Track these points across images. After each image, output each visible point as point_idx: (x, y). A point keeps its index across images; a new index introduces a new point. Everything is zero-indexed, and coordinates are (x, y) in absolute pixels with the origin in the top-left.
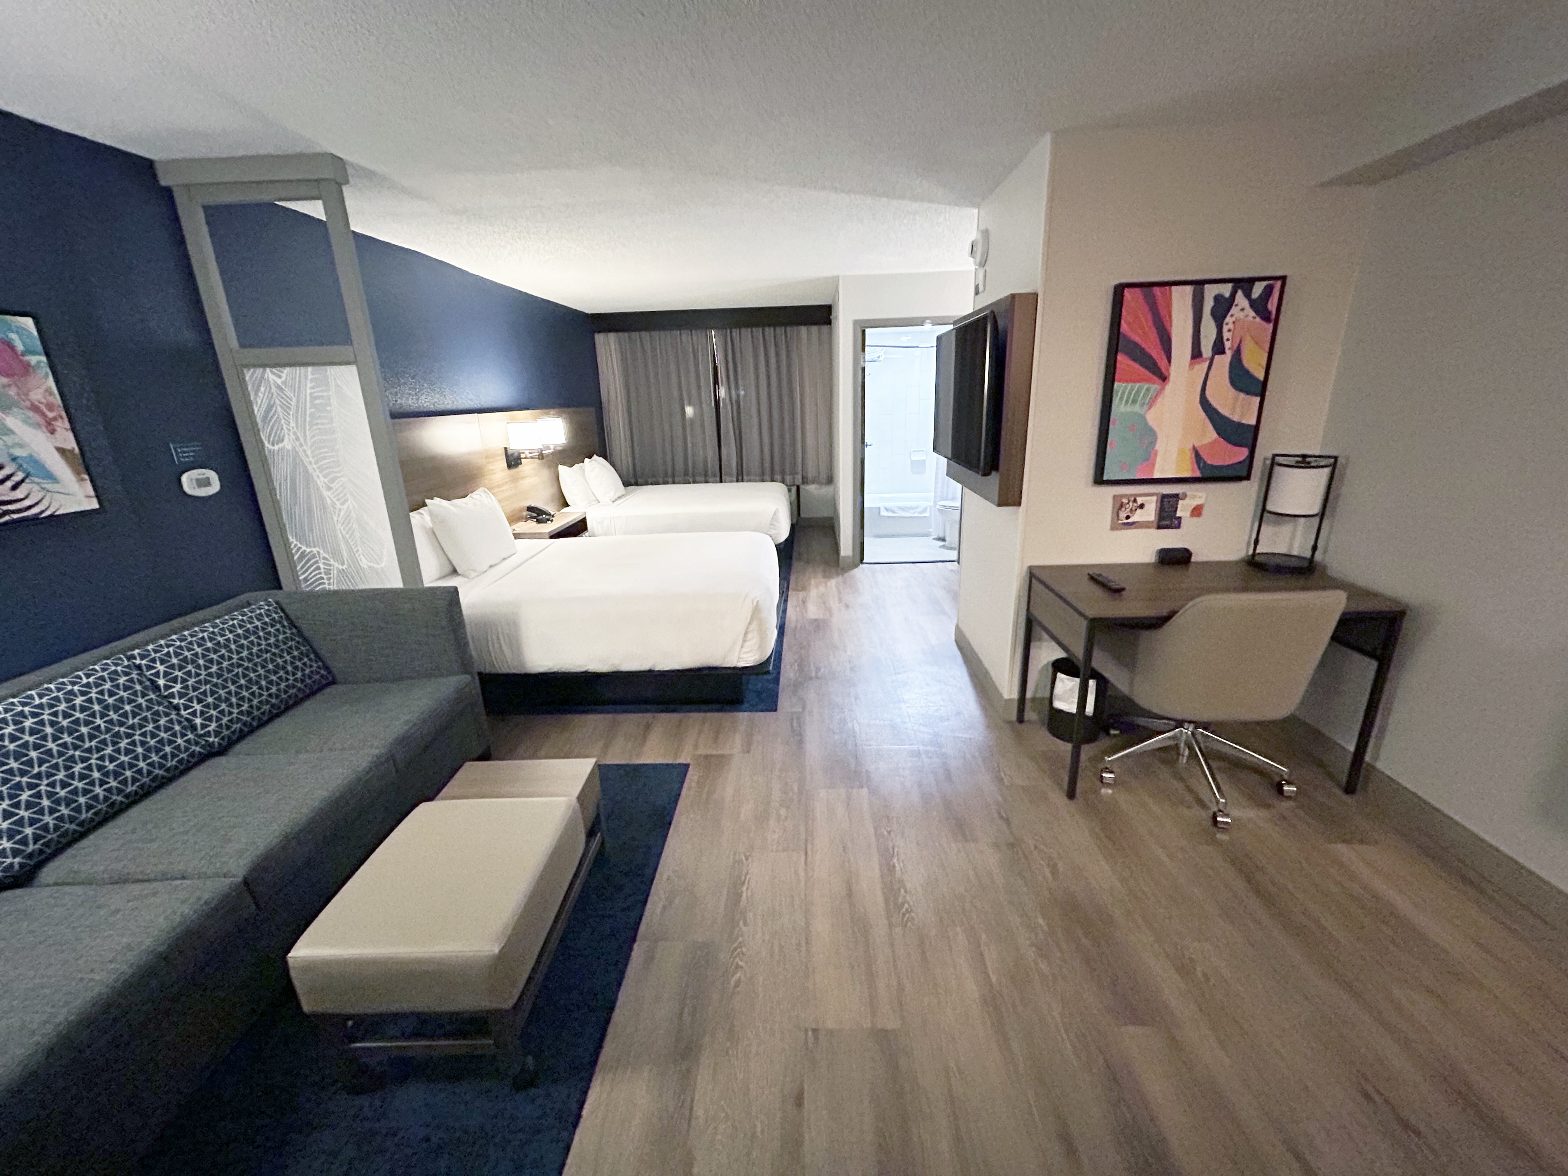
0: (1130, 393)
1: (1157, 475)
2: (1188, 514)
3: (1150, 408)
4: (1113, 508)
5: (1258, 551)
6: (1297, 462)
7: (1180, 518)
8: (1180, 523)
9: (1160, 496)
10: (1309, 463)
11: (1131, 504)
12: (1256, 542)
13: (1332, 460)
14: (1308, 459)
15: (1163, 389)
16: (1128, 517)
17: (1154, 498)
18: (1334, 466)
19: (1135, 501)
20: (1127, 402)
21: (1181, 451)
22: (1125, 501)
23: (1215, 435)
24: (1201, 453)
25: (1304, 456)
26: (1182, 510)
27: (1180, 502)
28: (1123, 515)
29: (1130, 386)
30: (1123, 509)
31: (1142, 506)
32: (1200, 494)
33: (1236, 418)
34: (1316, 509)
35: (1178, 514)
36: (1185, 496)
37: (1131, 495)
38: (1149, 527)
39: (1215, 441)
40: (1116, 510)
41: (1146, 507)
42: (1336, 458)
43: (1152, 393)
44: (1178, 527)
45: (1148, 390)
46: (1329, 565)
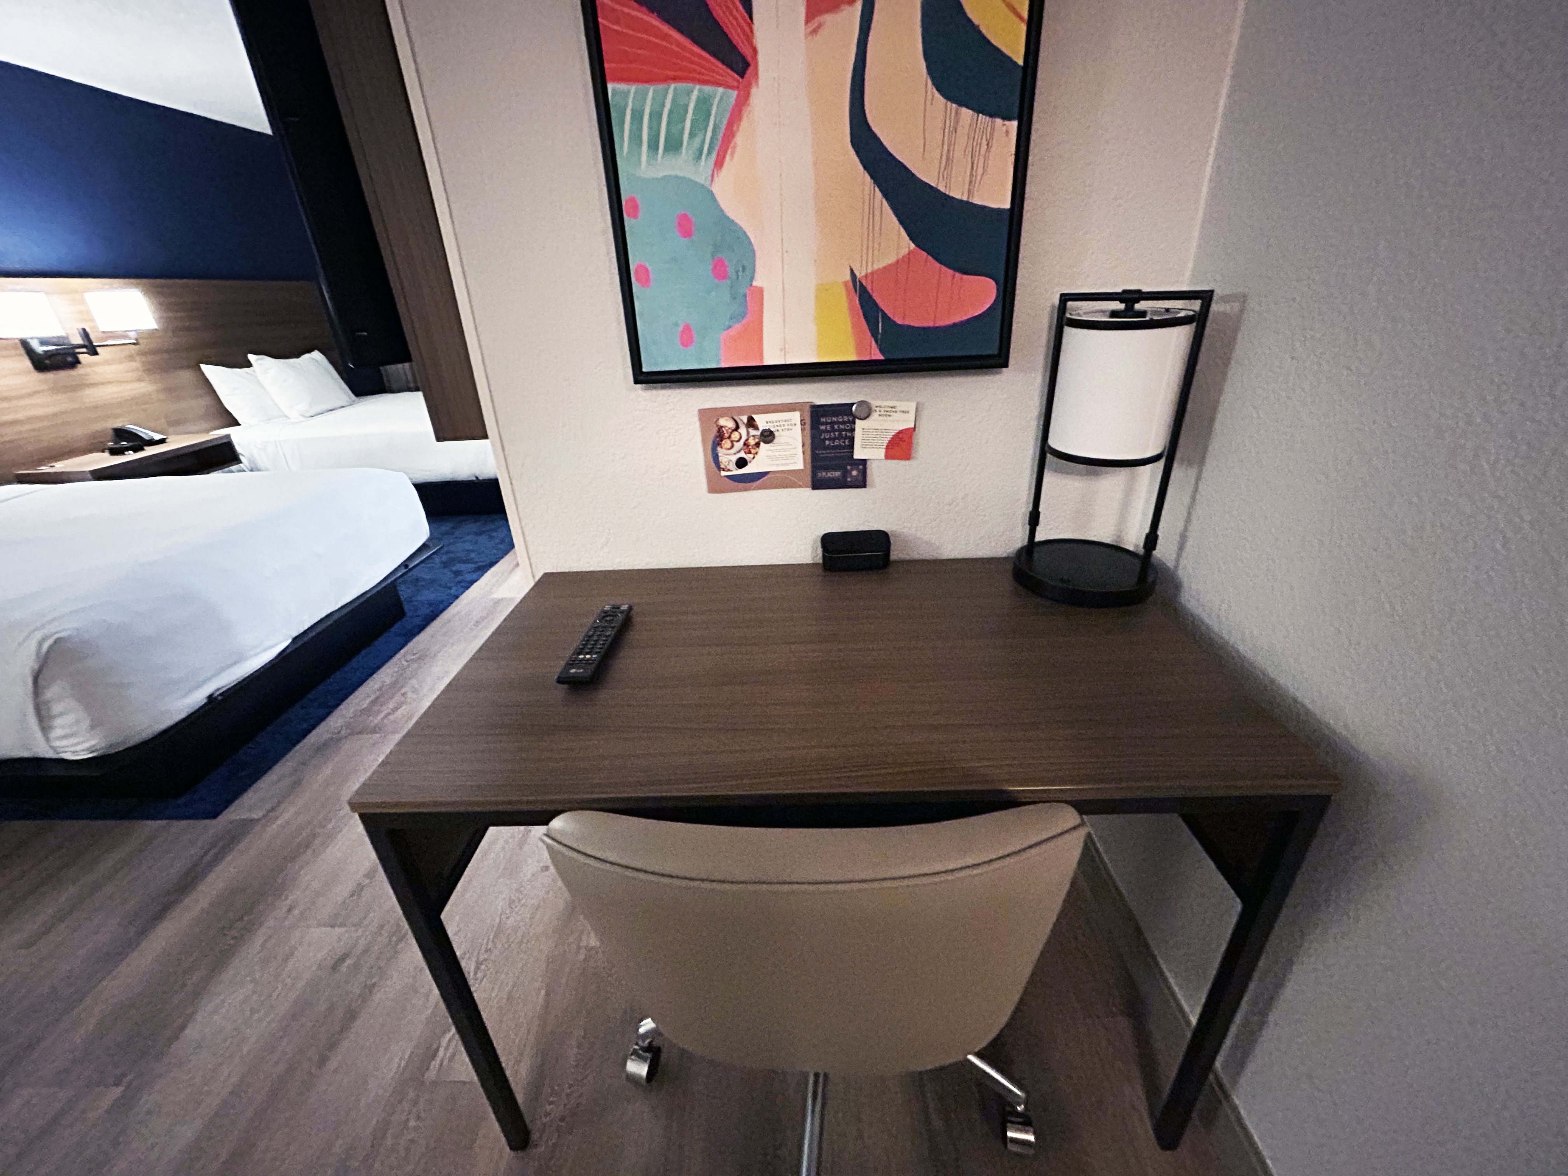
0: (656, 116)
1: (771, 358)
2: (882, 453)
3: (719, 164)
4: (704, 441)
5: (1039, 537)
6: (1114, 314)
7: (864, 462)
8: (864, 473)
9: (807, 409)
10: (1143, 314)
11: (743, 430)
12: (1034, 519)
13: (1196, 305)
14: (1140, 306)
15: (743, 101)
16: (741, 463)
17: (796, 416)
18: (1199, 320)
19: (751, 424)
20: (653, 146)
21: (822, 290)
22: (727, 423)
23: (907, 245)
24: (876, 297)
25: (1130, 297)
26: (864, 447)
27: (859, 424)
28: (728, 457)
29: (651, 90)
30: (726, 443)
31: (768, 436)
32: (901, 405)
33: (958, 193)
34: (1154, 445)
35: (858, 454)
36: (867, 411)
37: (741, 410)
38: (793, 485)
39: (908, 258)
40: (710, 443)
41: (781, 437)
42: (1206, 297)
43: (718, 114)
44: (861, 483)
45: (704, 105)
46: (1186, 584)
